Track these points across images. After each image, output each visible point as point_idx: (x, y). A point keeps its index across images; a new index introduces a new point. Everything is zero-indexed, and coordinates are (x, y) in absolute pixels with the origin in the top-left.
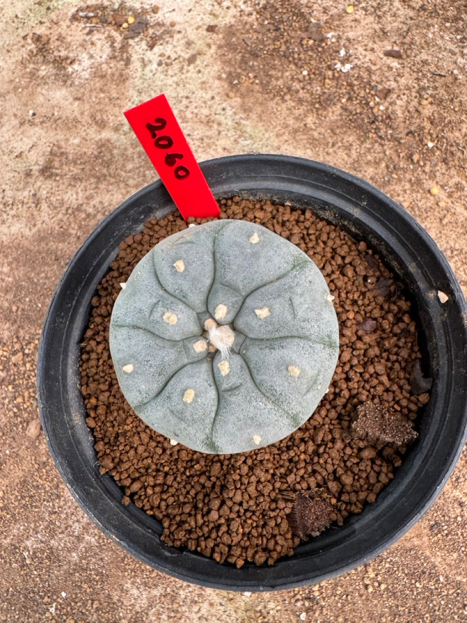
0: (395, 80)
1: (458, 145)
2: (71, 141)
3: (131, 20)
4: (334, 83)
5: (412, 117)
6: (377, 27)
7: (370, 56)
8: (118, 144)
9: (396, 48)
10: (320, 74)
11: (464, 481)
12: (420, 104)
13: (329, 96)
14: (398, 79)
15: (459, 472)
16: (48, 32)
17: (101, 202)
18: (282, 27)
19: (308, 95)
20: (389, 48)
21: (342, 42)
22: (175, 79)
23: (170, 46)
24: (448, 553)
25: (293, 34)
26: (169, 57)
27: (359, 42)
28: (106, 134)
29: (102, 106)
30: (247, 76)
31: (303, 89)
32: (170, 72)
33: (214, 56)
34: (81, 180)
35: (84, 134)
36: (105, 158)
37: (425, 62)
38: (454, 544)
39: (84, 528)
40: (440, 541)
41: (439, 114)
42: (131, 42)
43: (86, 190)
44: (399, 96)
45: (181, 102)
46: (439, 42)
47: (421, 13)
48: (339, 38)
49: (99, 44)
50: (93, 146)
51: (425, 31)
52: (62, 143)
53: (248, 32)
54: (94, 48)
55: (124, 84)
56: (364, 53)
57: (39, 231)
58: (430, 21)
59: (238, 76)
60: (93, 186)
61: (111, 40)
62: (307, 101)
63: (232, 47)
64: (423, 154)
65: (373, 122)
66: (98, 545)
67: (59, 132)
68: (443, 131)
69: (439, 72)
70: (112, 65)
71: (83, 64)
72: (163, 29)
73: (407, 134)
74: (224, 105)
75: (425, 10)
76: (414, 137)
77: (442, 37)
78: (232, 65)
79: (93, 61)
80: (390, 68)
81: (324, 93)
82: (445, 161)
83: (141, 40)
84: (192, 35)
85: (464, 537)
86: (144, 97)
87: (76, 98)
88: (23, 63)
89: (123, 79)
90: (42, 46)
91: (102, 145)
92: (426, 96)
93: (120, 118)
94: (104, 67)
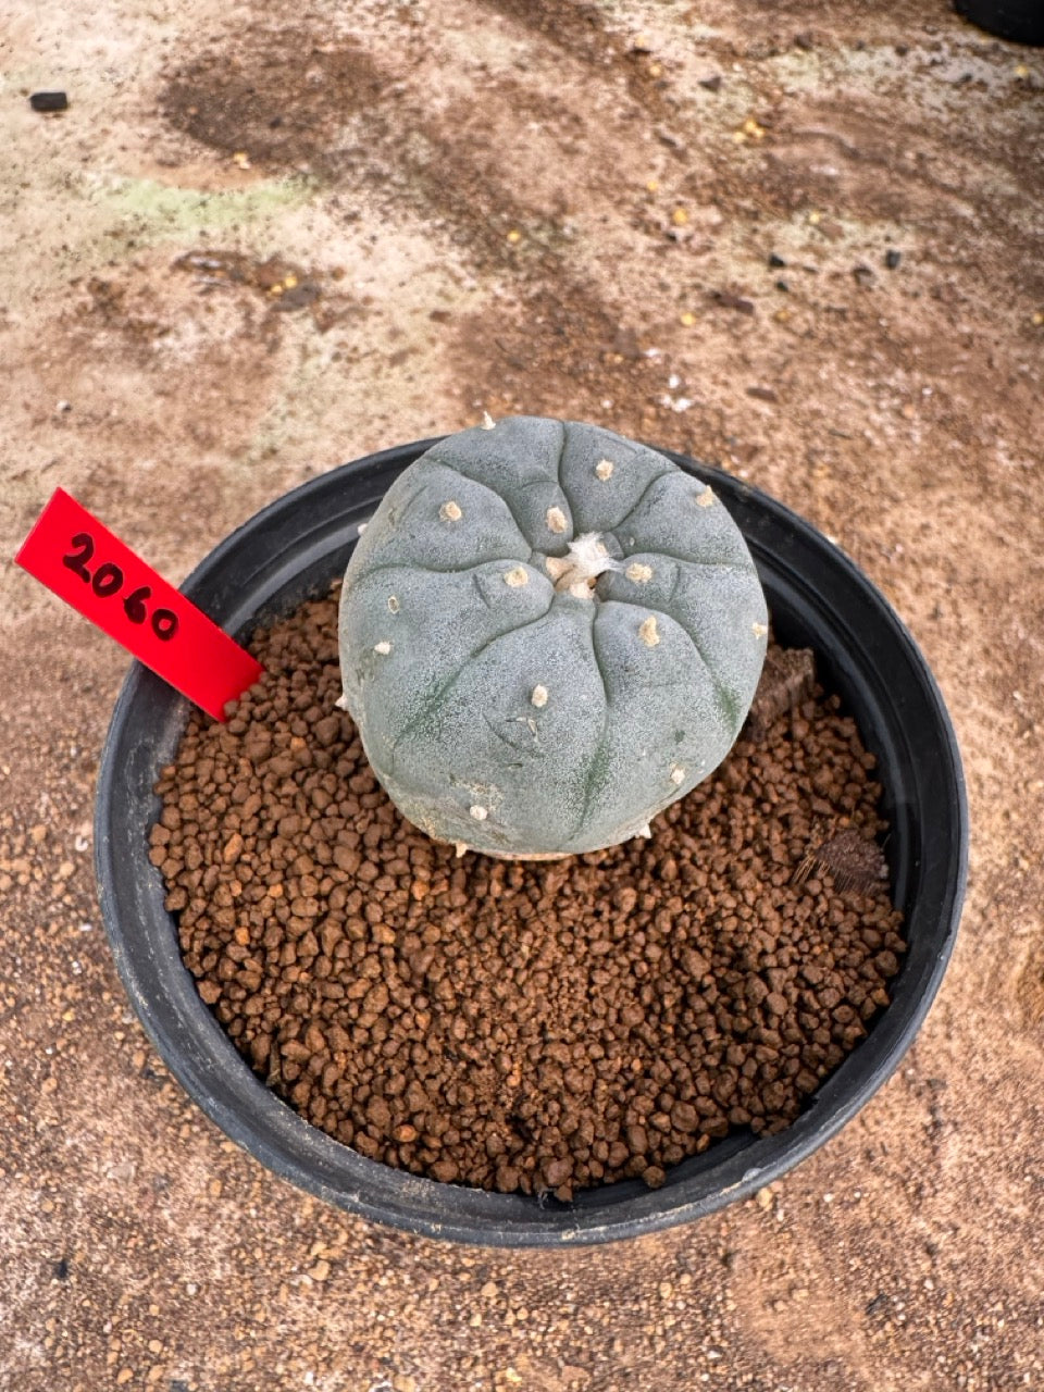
0: (766, 434)
1: (879, 546)
2: (138, 463)
3: (291, 282)
4: (659, 426)
5: (797, 494)
6: (734, 351)
7: (721, 392)
8: (234, 479)
9: (767, 387)
10: (634, 409)
11: (934, 1196)
12: (810, 474)
14: (771, 432)
15: (922, 1173)
16: (124, 280)
20: (754, 384)
21: (674, 366)
22: (363, 385)
23: (359, 333)
24: (911, 1371)
25: (587, 343)
26: (355, 349)
27: (701, 370)
28: (211, 459)
29: (212, 412)
30: (500, 396)
32: (354, 373)
33: (442, 359)
34: (146, 534)
35: (166, 455)
36: (204, 501)
37: (816, 414)
38: (919, 1349)
39: (17, 1318)
40: (891, 1341)
41: (844, 493)
42: (285, 316)
44: (773, 459)
45: (370, 422)
46: (840, 387)
48: (668, 359)
49: (221, 312)
50: (181, 477)
51: (814, 368)
52: (119, 466)
53: (506, 329)
54: (210, 317)
55: (261, 380)
56: (711, 387)
57: (35, 620)
58: (822, 354)
59: (484, 395)
60: (172, 547)
61: (247, 309)
63: (475, 350)
66: (47, 1364)
67: (115, 444)
68: (851, 521)
69: (840, 430)
70: (242, 348)
71: (185, 339)
72: (347, 305)
77: (843, 380)
78: (472, 377)
79: (204, 336)
80: (757, 415)
83: (305, 316)
84: (403, 321)
85: (941, 1331)
86: (298, 405)
87: (161, 393)
88: (62, 322)
89: (260, 372)
90: (107, 300)
91: (200, 477)
92: (819, 463)
93: (244, 437)
94: (227, 349)
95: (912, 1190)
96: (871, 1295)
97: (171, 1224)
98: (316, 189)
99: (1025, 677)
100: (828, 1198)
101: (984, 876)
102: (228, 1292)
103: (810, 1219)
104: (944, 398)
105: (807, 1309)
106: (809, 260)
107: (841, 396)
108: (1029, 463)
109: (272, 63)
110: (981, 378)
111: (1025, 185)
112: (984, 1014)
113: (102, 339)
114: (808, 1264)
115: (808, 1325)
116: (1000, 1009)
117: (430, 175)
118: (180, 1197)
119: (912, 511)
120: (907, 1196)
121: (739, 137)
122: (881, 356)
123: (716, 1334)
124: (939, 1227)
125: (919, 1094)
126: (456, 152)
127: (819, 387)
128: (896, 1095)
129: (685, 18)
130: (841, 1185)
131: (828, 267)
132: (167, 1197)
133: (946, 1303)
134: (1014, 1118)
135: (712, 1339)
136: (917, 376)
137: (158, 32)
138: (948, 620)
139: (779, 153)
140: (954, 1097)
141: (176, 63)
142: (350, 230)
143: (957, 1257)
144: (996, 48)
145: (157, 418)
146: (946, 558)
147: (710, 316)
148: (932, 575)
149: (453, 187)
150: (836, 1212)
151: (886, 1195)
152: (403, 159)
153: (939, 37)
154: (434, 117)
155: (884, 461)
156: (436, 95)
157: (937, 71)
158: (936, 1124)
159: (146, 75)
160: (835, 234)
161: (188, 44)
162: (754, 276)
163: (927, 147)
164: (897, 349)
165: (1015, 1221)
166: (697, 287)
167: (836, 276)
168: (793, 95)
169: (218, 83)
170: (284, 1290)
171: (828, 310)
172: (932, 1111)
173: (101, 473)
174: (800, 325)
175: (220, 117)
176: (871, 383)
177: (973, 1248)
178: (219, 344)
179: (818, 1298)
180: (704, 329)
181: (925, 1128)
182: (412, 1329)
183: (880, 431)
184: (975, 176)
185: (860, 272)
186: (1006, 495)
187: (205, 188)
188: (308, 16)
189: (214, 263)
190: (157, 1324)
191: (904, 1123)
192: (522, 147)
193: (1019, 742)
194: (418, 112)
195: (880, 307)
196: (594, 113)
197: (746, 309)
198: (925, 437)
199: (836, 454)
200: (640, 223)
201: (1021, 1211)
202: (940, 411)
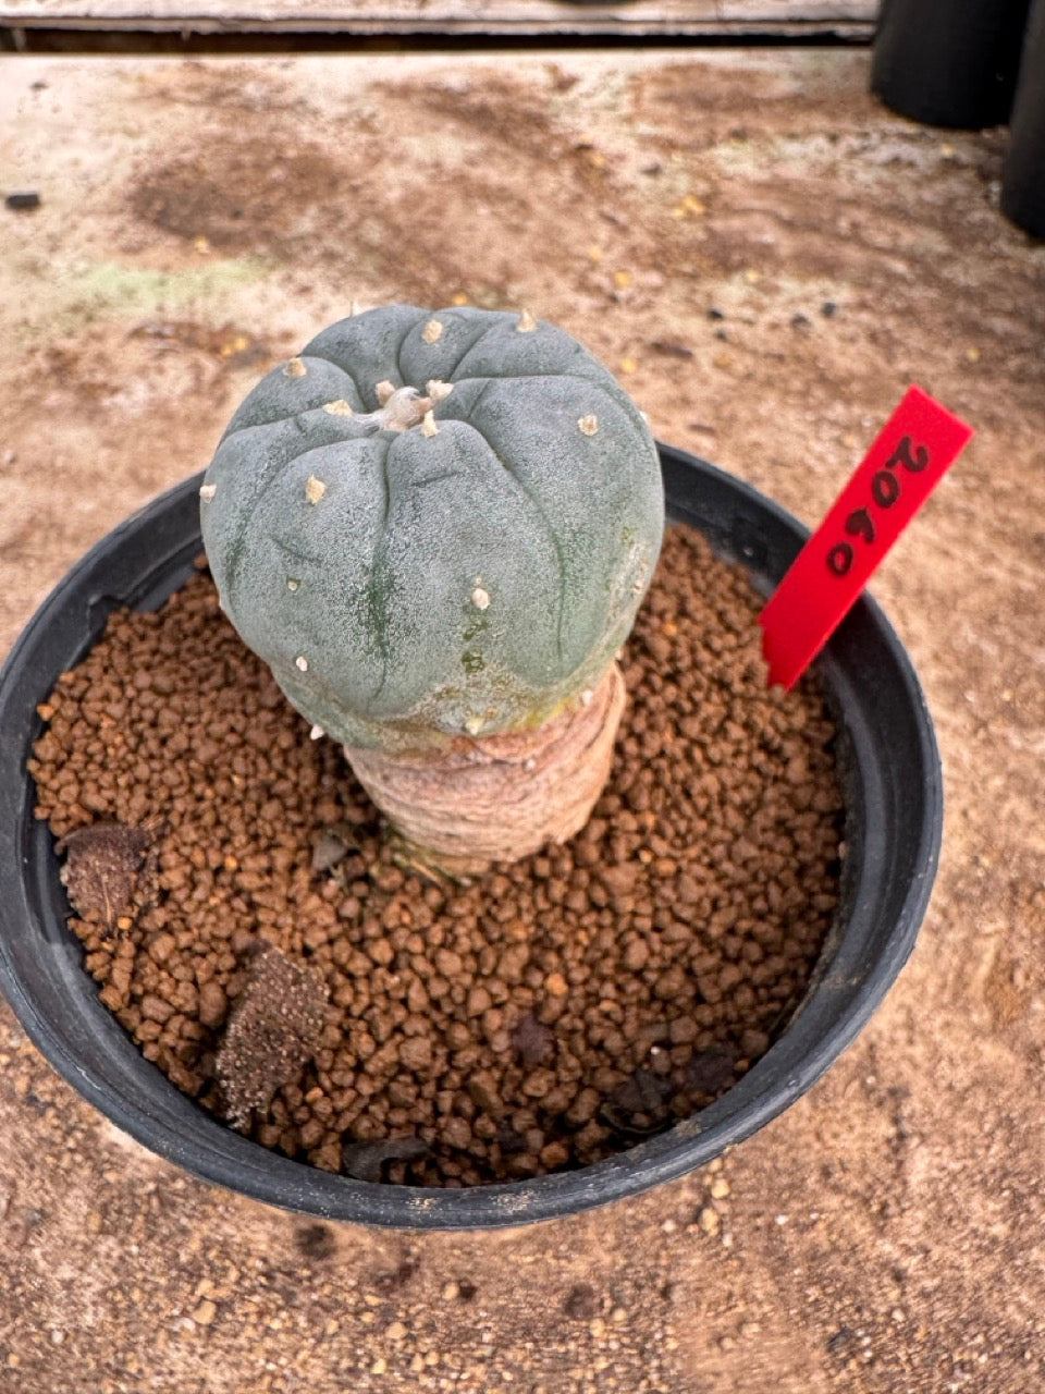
2: (79, 506)
3: (241, 345)
6: (674, 393)
9: (707, 423)
11: (900, 1215)
16: (80, 348)
20: (694, 420)
29: (156, 459)
35: (107, 499)
37: (756, 445)
38: (889, 1390)
40: (857, 1381)
42: (234, 375)
47: (748, 382)
51: (754, 406)
52: (59, 510)
54: (161, 378)
58: (761, 394)
67: (58, 491)
69: (781, 460)
71: (135, 397)
77: (783, 416)
79: (154, 394)
85: (913, 1369)
87: (108, 444)
88: (16, 385)
90: (62, 365)
94: (175, 405)
95: (875, 1208)
96: (832, 1329)
97: (42, 1265)
98: (272, 268)
99: (977, 679)
100: (781, 1220)
102: (99, 1339)
103: (761, 1244)
105: (759, 1348)
106: (748, 313)
107: (780, 429)
109: (236, 166)
111: (957, 242)
112: (950, 1017)
113: (53, 398)
114: (760, 1295)
115: (761, 1366)
116: (966, 1011)
117: (383, 255)
118: (55, 1234)
120: (871, 1216)
121: (678, 213)
122: (819, 393)
123: (654, 1377)
124: (908, 1251)
125: (880, 1104)
126: (407, 235)
127: (759, 421)
128: (855, 1105)
129: (629, 120)
130: (796, 1205)
131: (767, 318)
132: (40, 1234)
133: (919, 1336)
134: (987, 1127)
135: (650, 1384)
136: (856, 409)
137: (131, 144)
139: (718, 225)
140: (918, 1106)
141: (146, 169)
142: (302, 300)
143: (930, 1284)
144: (922, 135)
145: (102, 466)
147: (650, 364)
149: (403, 264)
150: (791, 1236)
151: (847, 1216)
152: (357, 240)
153: (868, 128)
154: (388, 207)
156: (390, 188)
157: (869, 156)
158: (901, 1136)
159: (118, 180)
160: (772, 290)
161: (159, 154)
162: (695, 328)
163: (861, 216)
164: (836, 386)
165: (994, 1241)
166: (639, 340)
167: (774, 327)
168: (730, 179)
169: (185, 185)
170: (162, 1335)
171: (767, 355)
172: (896, 1121)
173: (42, 517)
174: (739, 368)
175: (185, 211)
176: (810, 417)
177: (947, 1273)
178: (167, 401)
179: (772, 1334)
180: (646, 375)
181: (889, 1141)
182: (305, 1379)
183: (821, 458)
184: (908, 238)
185: (799, 321)
186: (950, 512)
187: (166, 268)
188: (273, 129)
189: (168, 331)
190: (15, 1378)
191: (865, 1137)
192: (471, 228)
193: (974, 742)
194: (372, 202)
195: (816, 351)
196: (540, 198)
197: (686, 355)
199: (777, 482)
200: (583, 286)
201: (1000, 1230)
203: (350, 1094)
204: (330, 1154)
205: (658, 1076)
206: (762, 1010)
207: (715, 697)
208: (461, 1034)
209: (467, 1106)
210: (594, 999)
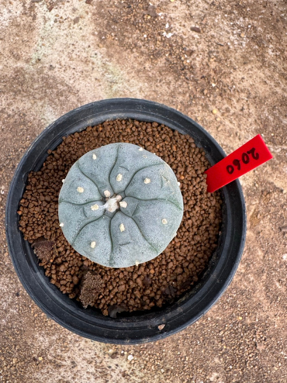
0: (196, 46)
1: (228, 86)
4: (162, 44)
5: (205, 68)
6: (187, 12)
7: (183, 29)
8: (28, 71)
9: (197, 26)
10: (154, 38)
12: (209, 61)
13: (159, 51)
14: (198, 45)
17: (17, 108)
18: (132, 6)
19: (146, 50)
20: (193, 26)
21: (167, 19)
22: (65, 32)
23: (63, 10)
25: (138, 11)
26: (61, 18)
27: (177, 20)
28: (20, 64)
29: (17, 45)
30: (110, 34)
31: (144, 46)
32: (62, 27)
33: (90, 19)
34: (4, 93)
35: (5, 63)
36: (20, 80)
37: (213, 36)
39: (9, 305)
41: (219, 68)
42: (36, 4)
43: (7, 99)
44: (198, 55)
45: (69, 47)
46: (221, 25)
47: (212, 7)
48: (165, 16)
49: (15, 3)
50: (12, 71)
51: (213, 18)
53: (111, 6)
54: (11, 6)
55: (32, 32)
56: (179, 27)
58: (217, 12)
59: (105, 34)
60: (12, 97)
61: (23, 2)
62: (146, 53)
63: (101, 15)
64: (210, 90)
65: (183, 69)
66: (18, 314)
68: (220, 77)
69: (220, 43)
70: (24, 19)
71: (4, 16)
73: (201, 78)
74: (96, 52)
75: (214, 5)
76: (205, 80)
77: (223, 23)
78: (102, 27)
79: (11, 14)
80: (194, 38)
81: (156, 49)
82: (221, 95)
83: (43, 4)
84: (76, 4)
86: (45, 42)
89: (31, 29)
91: (18, 71)
92: (212, 57)
93: (29, 55)
94: (19, 19)
99: (266, 129)
101: (246, 189)
104: (254, 28)
107: (221, 29)
108: (278, 53)
110: (268, 20)
119: (240, 73)
122: (235, 12)
127: (215, 26)
136: (247, 20)
138: (246, 111)
146: (248, 89)
148: (243, 96)
155: (233, 55)
164: (241, 9)
176: (232, 23)
178: (16, 17)
180: (178, 3)
183: (232, 43)
186: (269, 66)
198: (247, 45)
199: (218, 52)
202: (253, 34)
203: (108, 297)
204: (106, 313)
205: (174, 288)
206: (197, 271)
207: (193, 198)
208: (131, 283)
209: (133, 297)
210: (160, 273)
